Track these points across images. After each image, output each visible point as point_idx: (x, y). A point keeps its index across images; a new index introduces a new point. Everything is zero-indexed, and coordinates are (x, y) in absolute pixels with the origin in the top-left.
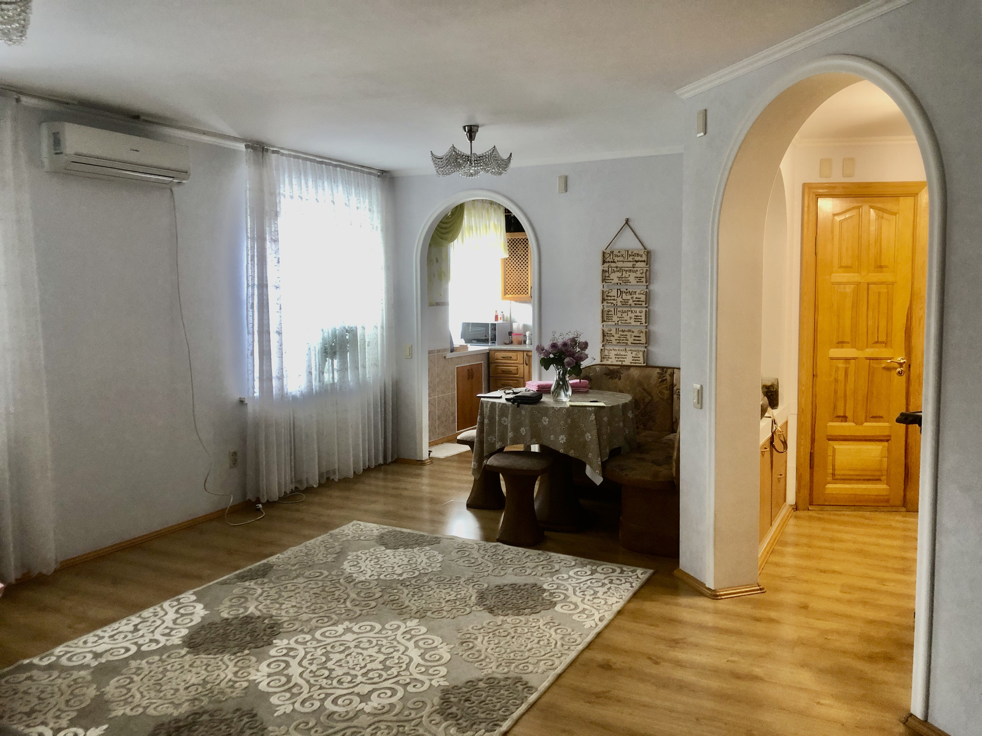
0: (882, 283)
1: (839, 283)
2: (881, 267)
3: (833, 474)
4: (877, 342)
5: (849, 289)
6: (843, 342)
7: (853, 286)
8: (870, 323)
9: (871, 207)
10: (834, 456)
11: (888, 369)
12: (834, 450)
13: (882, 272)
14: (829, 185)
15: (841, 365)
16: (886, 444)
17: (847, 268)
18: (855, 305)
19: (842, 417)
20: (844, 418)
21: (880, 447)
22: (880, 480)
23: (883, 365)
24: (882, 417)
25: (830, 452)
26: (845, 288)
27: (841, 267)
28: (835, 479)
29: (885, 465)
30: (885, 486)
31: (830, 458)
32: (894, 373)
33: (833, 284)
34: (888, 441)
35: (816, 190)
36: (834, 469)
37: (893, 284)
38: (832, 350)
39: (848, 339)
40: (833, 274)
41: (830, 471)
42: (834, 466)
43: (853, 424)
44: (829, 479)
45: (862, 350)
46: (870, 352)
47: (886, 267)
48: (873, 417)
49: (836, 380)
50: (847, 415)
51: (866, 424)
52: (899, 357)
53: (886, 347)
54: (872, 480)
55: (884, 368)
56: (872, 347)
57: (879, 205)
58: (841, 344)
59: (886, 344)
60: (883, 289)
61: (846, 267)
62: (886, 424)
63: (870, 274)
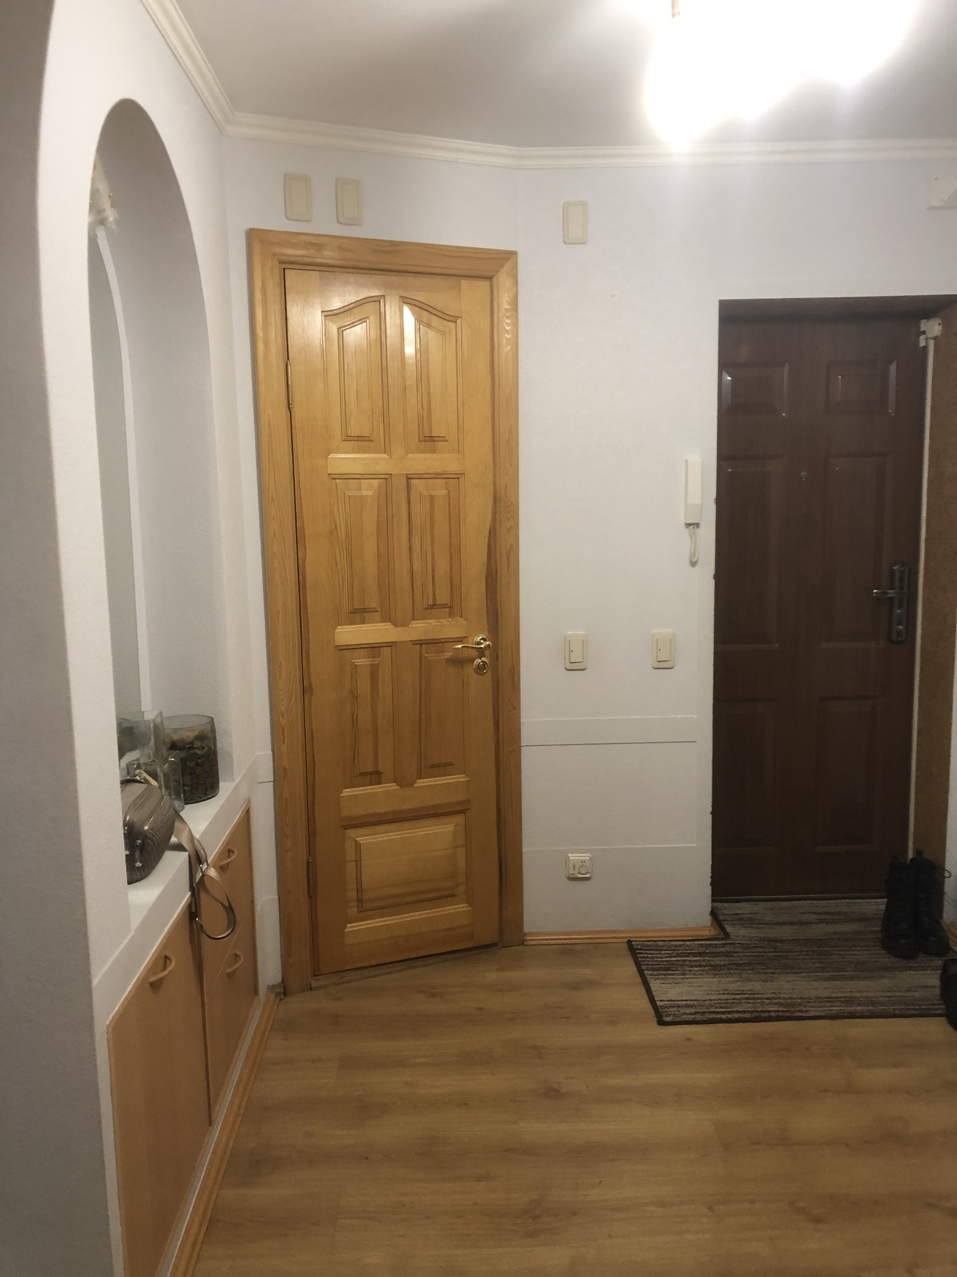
0: (437, 476)
1: (346, 477)
2: (432, 439)
3: (360, 901)
4: (433, 606)
5: (369, 490)
6: (364, 610)
7: (376, 483)
8: (417, 565)
9: (405, 300)
10: (358, 861)
11: (458, 662)
12: (358, 846)
13: (434, 451)
14: (309, 239)
15: (362, 661)
16: (459, 819)
17: (362, 441)
18: (384, 528)
19: (370, 774)
20: (376, 777)
21: (449, 828)
22: (453, 896)
23: (448, 655)
24: (451, 764)
25: (350, 854)
26: (360, 489)
27: (348, 438)
28: (365, 909)
29: (462, 863)
30: (462, 907)
31: (351, 868)
32: (469, 670)
33: (333, 477)
34: (463, 812)
35: (277, 250)
36: (359, 889)
37: (458, 476)
38: (340, 629)
39: (373, 604)
40: (332, 456)
41: (353, 894)
42: (359, 882)
43: (393, 787)
44: (352, 911)
45: (404, 624)
46: (418, 629)
47: (443, 439)
48: (432, 767)
49: (354, 695)
50: (380, 768)
51: (420, 783)
52: (477, 635)
53: (451, 615)
54: (440, 898)
55: (448, 661)
56: (424, 618)
57: (420, 296)
58: (359, 614)
59: (452, 609)
60: (439, 489)
61: (360, 438)
62: (461, 778)
63: (410, 455)
